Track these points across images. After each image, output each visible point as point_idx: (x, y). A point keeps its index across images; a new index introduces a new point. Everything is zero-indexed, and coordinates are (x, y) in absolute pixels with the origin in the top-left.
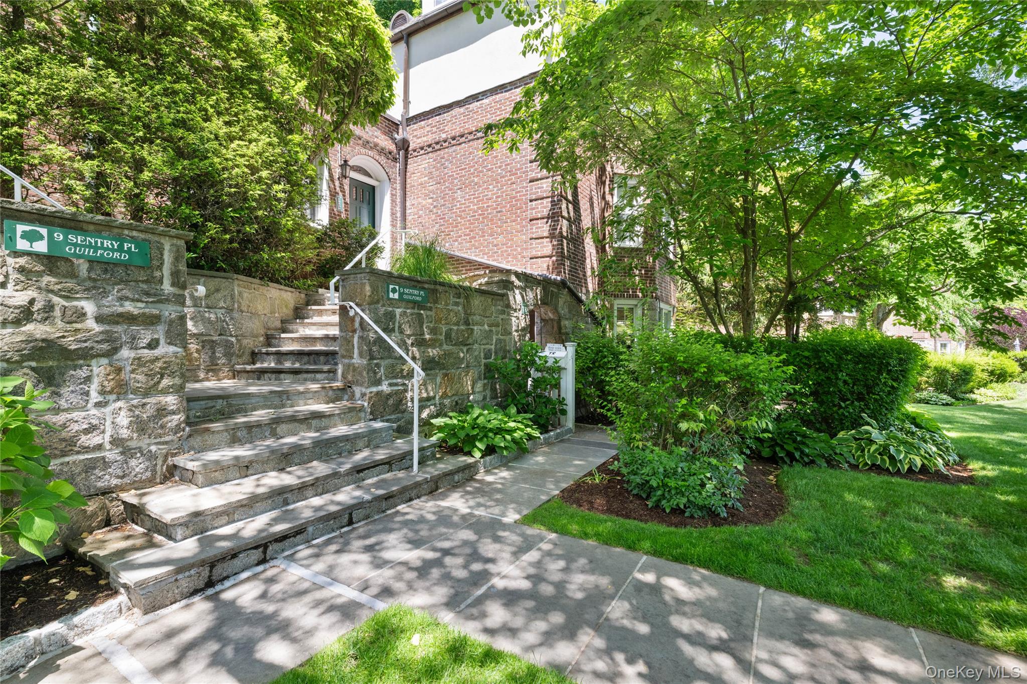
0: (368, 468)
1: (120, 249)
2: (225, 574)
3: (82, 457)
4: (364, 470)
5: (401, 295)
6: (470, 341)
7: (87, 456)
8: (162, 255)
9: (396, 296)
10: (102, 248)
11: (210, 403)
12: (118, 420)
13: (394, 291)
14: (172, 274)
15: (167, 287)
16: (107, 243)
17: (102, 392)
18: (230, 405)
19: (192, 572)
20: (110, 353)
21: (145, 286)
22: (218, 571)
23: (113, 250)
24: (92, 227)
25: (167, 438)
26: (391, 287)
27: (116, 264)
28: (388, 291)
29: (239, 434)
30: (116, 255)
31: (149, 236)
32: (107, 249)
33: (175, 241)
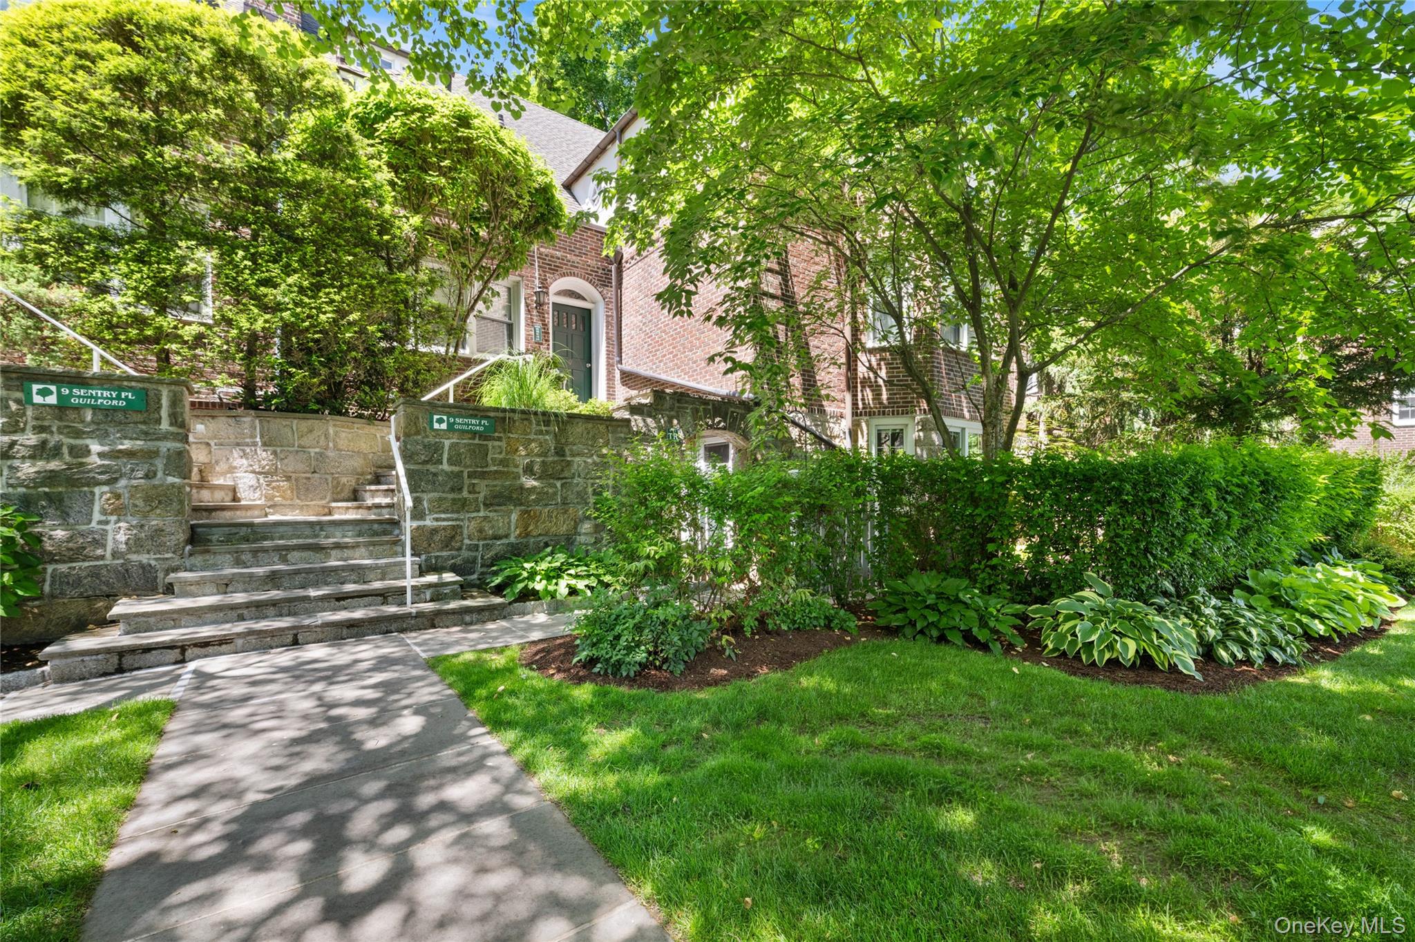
0: (352, 597)
1: (119, 398)
2: (136, 665)
3: (87, 564)
4: (347, 598)
5: (450, 425)
6: (566, 474)
7: (91, 563)
8: (160, 400)
9: (444, 426)
10: (102, 398)
11: (234, 530)
12: (118, 537)
13: (440, 421)
14: (169, 416)
15: (165, 426)
16: (106, 394)
17: (104, 512)
18: (254, 533)
19: (100, 657)
20: (112, 481)
21: (143, 427)
22: (128, 661)
23: (112, 399)
24: (96, 382)
25: (167, 556)
26: (436, 417)
27: (115, 409)
28: (432, 421)
29: (243, 557)
30: (115, 402)
31: (146, 385)
32: (107, 398)
33: (173, 387)
